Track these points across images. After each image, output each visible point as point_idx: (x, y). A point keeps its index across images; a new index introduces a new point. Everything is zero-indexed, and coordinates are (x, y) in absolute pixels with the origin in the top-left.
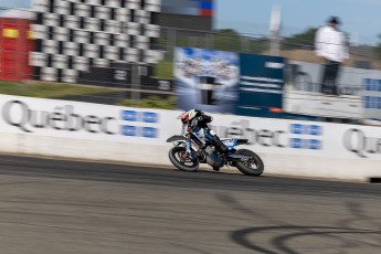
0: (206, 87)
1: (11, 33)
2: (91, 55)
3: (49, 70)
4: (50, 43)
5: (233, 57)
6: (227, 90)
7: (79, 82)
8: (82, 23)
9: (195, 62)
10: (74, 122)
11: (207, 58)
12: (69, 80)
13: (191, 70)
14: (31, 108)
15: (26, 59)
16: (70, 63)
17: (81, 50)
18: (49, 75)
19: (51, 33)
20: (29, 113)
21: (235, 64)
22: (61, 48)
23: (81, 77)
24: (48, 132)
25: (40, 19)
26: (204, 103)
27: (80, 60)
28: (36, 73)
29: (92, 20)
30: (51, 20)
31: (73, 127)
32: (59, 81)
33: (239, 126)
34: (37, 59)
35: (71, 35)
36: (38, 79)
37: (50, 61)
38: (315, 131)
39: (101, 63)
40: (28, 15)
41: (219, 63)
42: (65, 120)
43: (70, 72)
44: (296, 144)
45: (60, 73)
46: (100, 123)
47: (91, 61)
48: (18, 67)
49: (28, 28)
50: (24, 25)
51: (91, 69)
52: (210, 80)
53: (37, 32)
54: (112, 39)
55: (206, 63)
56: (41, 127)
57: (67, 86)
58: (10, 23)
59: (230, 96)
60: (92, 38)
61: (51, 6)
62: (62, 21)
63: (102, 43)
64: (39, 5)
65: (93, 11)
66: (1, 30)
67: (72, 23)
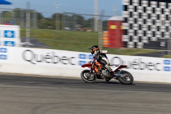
1: (113, 27)
2: (149, 36)
3: (131, 43)
4: (131, 31)
7: (144, 48)
8: (145, 22)
10: (142, 66)
12: (140, 47)
14: (123, 60)
15: (121, 39)
16: (140, 39)
17: (145, 34)
18: (131, 45)
19: (131, 26)
20: (122, 62)
22: (136, 33)
23: (145, 45)
25: (126, 20)
27: (145, 38)
28: (125, 44)
29: (149, 20)
30: (131, 21)
31: (142, 68)
32: (135, 47)
34: (125, 38)
35: (140, 27)
36: (126, 47)
37: (131, 39)
39: (154, 39)
40: (121, 18)
42: (138, 65)
45: (136, 44)
47: (149, 39)
48: (117, 42)
49: (121, 25)
50: (119, 23)
51: (149, 42)
53: (125, 26)
54: (158, 28)
56: (128, 68)
57: (139, 50)
58: (113, 23)
60: (149, 28)
61: (131, 15)
62: (136, 21)
63: (154, 30)
64: (125, 14)
65: (149, 16)
66: (109, 26)
67: (140, 22)
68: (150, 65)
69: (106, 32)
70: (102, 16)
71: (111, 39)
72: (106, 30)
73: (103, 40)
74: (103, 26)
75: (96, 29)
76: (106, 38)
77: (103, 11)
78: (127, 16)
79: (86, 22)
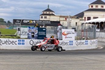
0: (32, 34)
9: (30, 29)
11: (33, 29)
13: (30, 31)
41: (35, 30)
52: (33, 33)
55: (32, 30)
59: (37, 36)
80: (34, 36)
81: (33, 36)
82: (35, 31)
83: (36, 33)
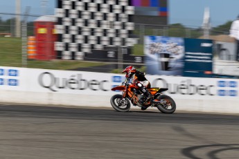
0: (164, 60)
1: (42, 31)
2: (93, 42)
3: (67, 53)
4: (67, 36)
5: (181, 40)
6: (177, 61)
7: (85, 59)
8: (86, 23)
9: (157, 45)
10: (83, 85)
11: (165, 42)
12: (79, 58)
13: (154, 49)
15: (53, 47)
16: (80, 48)
17: (86, 40)
18: (67, 56)
19: (67, 30)
20: (55, 80)
21: (182, 45)
22: (73, 39)
23: (86, 56)
24: (67, 91)
25: (60, 21)
26: (163, 70)
27: (86, 46)
28: (59, 55)
29: (92, 21)
30: (67, 22)
31: (82, 87)
32: (73, 59)
33: (185, 83)
34: (59, 46)
35: (80, 31)
36: (60, 58)
37: (67, 47)
38: (233, 85)
39: (99, 47)
40: (53, 19)
41: (172, 45)
42: (78, 83)
43: (80, 54)
44: (222, 93)
45: (73, 54)
46: (99, 84)
47: (92, 46)
48: (48, 52)
49: (53, 27)
50: (51, 26)
51: (92, 51)
52: (167, 56)
53: (59, 30)
54: (105, 33)
55: (164, 45)
56: (63, 88)
57: (78, 62)
58: (42, 25)
59: (180, 65)
60: (93, 32)
61: (67, 13)
62: (73, 22)
63: (99, 35)
64: (59, 13)
65: (93, 16)
66: (36, 29)
67: (80, 24)
68: (94, 83)
69: (31, 38)
70: (26, 15)
71: (39, 48)
72: (32, 35)
73: (28, 48)
74: (28, 29)
75: (18, 34)
76: (31, 46)
77: (28, 8)
78: (61, 16)
79: (4, 23)
80: (172, 64)
81: (166, 67)
82: (174, 50)
83: (178, 57)
